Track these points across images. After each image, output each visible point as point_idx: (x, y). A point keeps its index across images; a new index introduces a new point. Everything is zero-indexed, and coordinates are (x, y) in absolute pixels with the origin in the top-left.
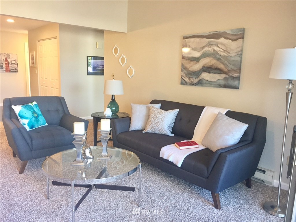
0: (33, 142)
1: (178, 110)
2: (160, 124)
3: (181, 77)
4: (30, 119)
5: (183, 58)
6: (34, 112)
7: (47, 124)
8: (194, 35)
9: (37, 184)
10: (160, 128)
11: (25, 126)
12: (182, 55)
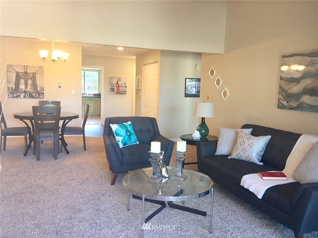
0: (123, 157)
1: (270, 137)
2: (247, 151)
3: (278, 100)
4: (124, 137)
5: (281, 78)
6: (128, 131)
7: (138, 143)
8: (294, 53)
9: (123, 196)
10: (247, 155)
11: (119, 143)
12: (281, 76)
